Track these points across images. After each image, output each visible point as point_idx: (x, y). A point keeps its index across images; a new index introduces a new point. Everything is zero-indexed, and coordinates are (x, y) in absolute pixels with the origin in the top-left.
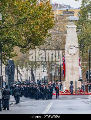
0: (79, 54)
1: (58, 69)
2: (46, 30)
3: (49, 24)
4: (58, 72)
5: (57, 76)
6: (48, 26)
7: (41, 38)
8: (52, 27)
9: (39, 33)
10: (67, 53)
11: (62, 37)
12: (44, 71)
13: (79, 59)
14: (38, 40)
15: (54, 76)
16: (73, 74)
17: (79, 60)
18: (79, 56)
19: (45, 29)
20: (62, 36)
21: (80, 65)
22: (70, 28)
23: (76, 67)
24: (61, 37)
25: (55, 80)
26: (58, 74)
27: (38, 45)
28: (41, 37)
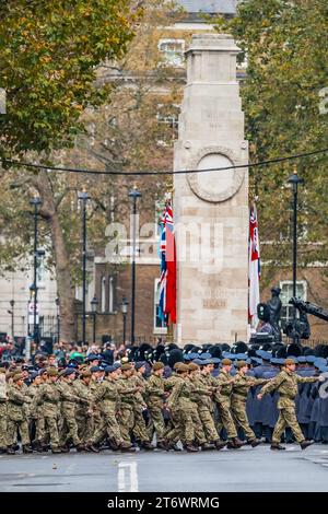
0: (251, 198)
1: (115, 276)
2: (85, 67)
3: (105, 36)
4: (115, 291)
5: (107, 314)
6: (100, 45)
7: (56, 110)
8: (117, 52)
9: (46, 83)
10: (188, 191)
11: (140, 101)
12: (39, 284)
13: (252, 226)
14: (41, 119)
15: (94, 315)
16: (214, 305)
17: (252, 233)
18: (252, 210)
19: (80, 61)
20: (139, 97)
21: (254, 256)
22: (205, 57)
23: (234, 270)
24: (132, 103)
25: (99, 335)
26: (115, 303)
27: (44, 146)
28: (56, 103)
